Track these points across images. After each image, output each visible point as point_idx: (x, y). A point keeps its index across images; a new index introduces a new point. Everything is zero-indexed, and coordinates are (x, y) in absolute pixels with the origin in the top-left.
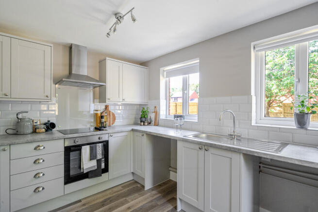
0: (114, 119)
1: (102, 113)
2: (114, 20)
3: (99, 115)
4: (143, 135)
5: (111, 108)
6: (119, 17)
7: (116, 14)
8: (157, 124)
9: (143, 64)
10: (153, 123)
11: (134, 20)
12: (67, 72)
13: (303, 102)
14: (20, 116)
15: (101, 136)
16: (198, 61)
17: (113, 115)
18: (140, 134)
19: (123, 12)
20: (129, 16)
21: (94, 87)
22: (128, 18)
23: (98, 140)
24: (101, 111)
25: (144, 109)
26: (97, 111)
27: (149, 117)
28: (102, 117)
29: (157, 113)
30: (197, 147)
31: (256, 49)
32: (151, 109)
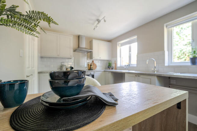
0: (96, 67)
1: (91, 64)
2: (97, 22)
3: (90, 65)
4: (109, 73)
5: (95, 62)
6: (99, 21)
7: (97, 20)
8: (116, 69)
9: (109, 41)
10: (114, 68)
11: (105, 21)
12: (77, 47)
13: (195, 51)
14: (62, 64)
15: (91, 73)
16: (136, 37)
17: (96, 65)
18: (108, 72)
19: (100, 19)
20: (103, 20)
21: (88, 53)
22: (102, 21)
23: (90, 74)
24: (91, 63)
25: (109, 62)
26: (89, 63)
27: (112, 66)
28: (91, 65)
29: (116, 64)
30: (134, 75)
31: (168, 27)
32: (113, 62)
